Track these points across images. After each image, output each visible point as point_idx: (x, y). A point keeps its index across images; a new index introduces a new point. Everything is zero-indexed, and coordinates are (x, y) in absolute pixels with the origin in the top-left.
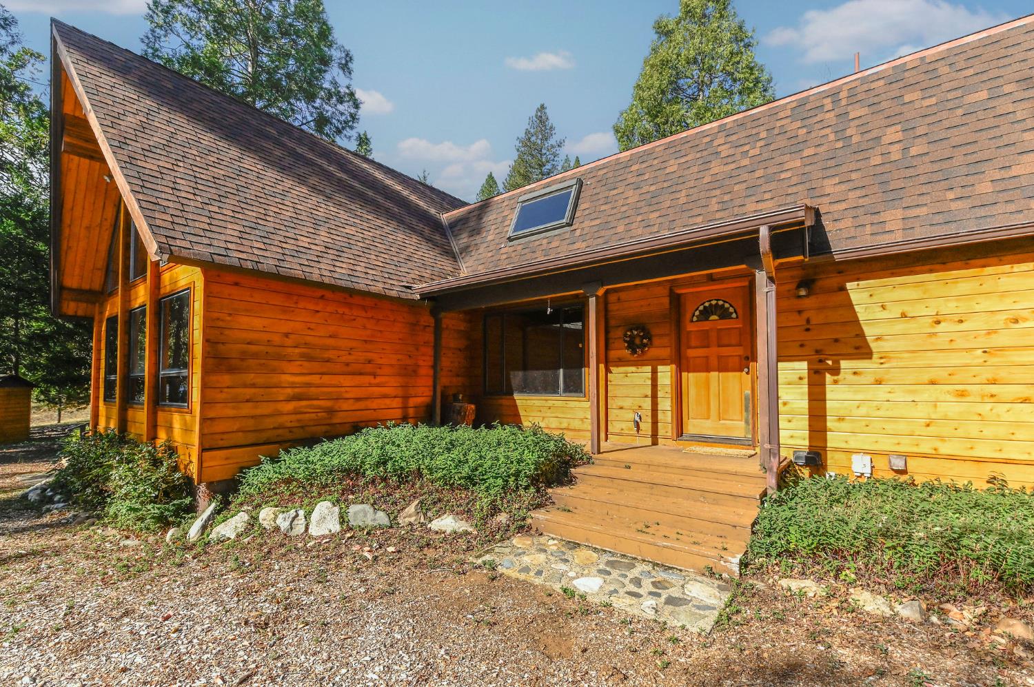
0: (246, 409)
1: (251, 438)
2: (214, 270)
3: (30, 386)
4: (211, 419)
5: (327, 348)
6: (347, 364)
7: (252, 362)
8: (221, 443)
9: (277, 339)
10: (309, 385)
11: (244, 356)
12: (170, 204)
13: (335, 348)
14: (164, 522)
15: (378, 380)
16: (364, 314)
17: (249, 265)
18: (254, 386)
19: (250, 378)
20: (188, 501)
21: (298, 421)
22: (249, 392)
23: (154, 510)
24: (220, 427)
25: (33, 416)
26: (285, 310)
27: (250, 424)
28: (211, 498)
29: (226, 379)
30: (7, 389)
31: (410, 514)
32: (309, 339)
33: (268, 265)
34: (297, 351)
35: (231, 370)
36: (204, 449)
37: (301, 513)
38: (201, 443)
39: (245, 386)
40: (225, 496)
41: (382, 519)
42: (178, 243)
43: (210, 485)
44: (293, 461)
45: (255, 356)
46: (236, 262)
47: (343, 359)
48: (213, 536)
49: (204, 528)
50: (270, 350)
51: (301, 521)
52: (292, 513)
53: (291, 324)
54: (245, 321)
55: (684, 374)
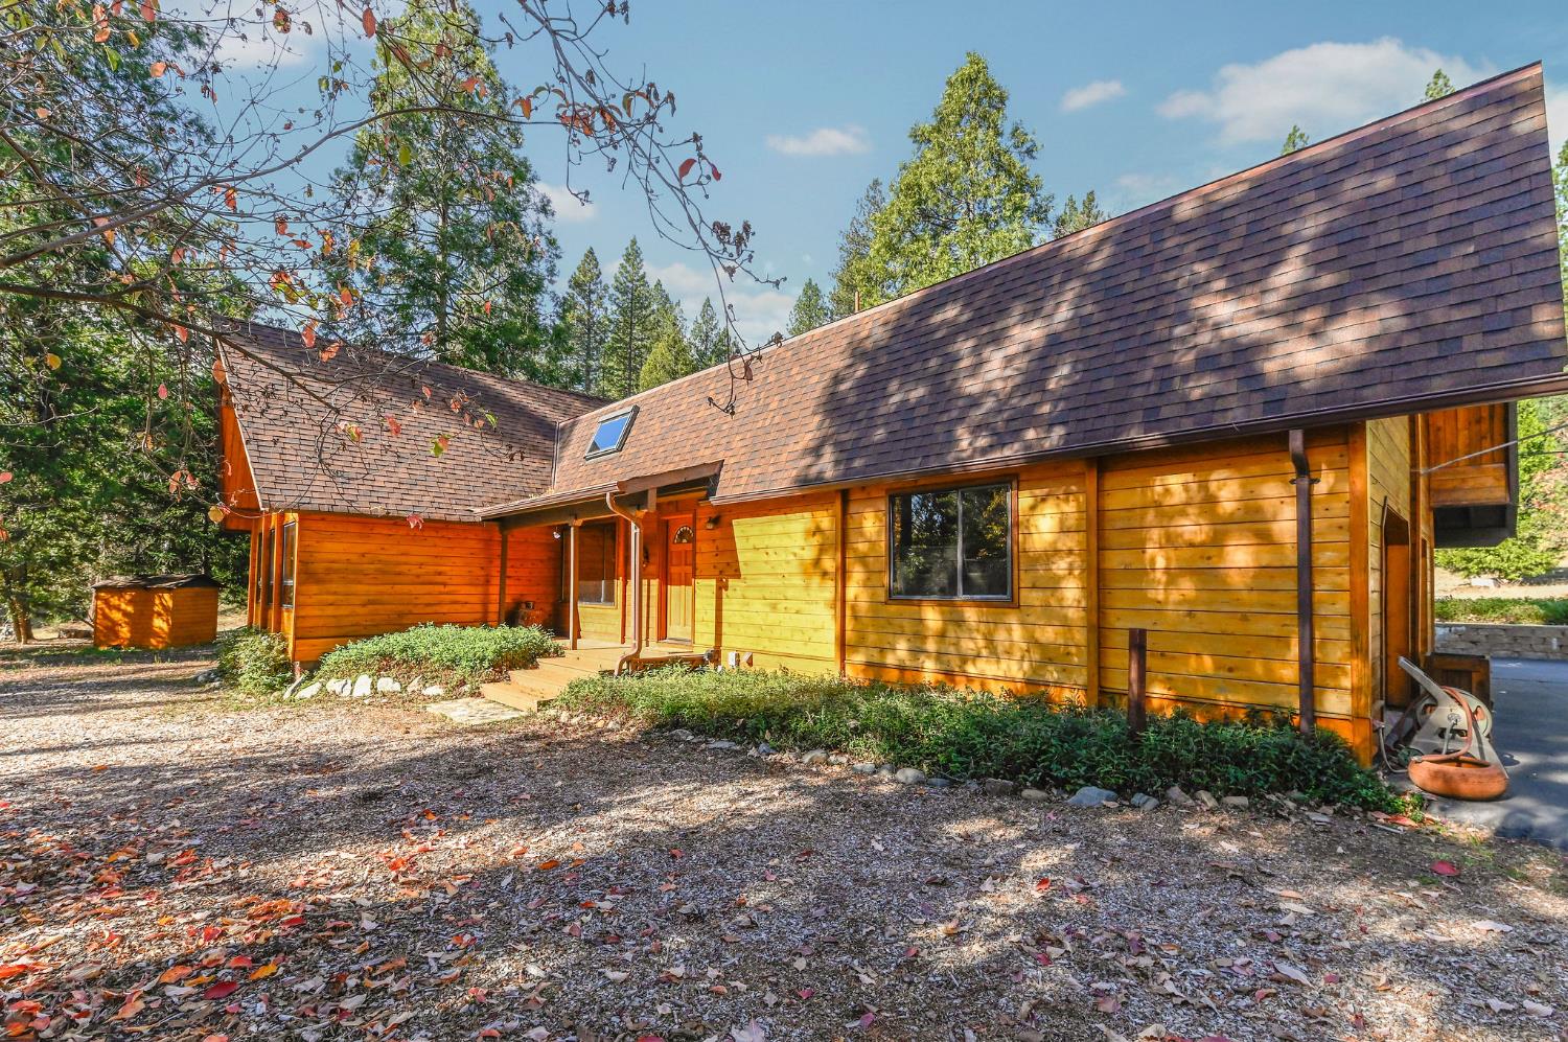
0: (330, 611)
1: (333, 632)
2: (305, 516)
3: (217, 586)
4: (303, 617)
5: (399, 564)
6: (418, 576)
7: (334, 576)
8: (310, 635)
9: (354, 558)
10: (382, 593)
11: (329, 571)
12: (276, 468)
13: (406, 564)
14: (271, 688)
15: (448, 589)
16: (434, 534)
17: (326, 508)
18: (335, 593)
19: (333, 587)
20: (289, 674)
21: (372, 620)
22: (331, 598)
23: (265, 679)
24: (308, 623)
25: (220, 619)
26: (361, 535)
27: (332, 622)
28: (302, 672)
29: (314, 588)
30: (197, 589)
31: (414, 685)
32: (382, 557)
33: (342, 506)
34: (372, 566)
35: (319, 581)
36: (296, 638)
37: (350, 682)
38: (295, 634)
39: (328, 593)
40: (311, 671)
41: (397, 687)
42: (277, 498)
43: (301, 663)
44: (356, 648)
45: (336, 571)
46: (316, 507)
47: (414, 572)
48: (297, 697)
49: (293, 691)
50: (350, 566)
51: (348, 687)
52: (344, 682)
53: (367, 546)
54: (329, 546)
55: (673, 590)
